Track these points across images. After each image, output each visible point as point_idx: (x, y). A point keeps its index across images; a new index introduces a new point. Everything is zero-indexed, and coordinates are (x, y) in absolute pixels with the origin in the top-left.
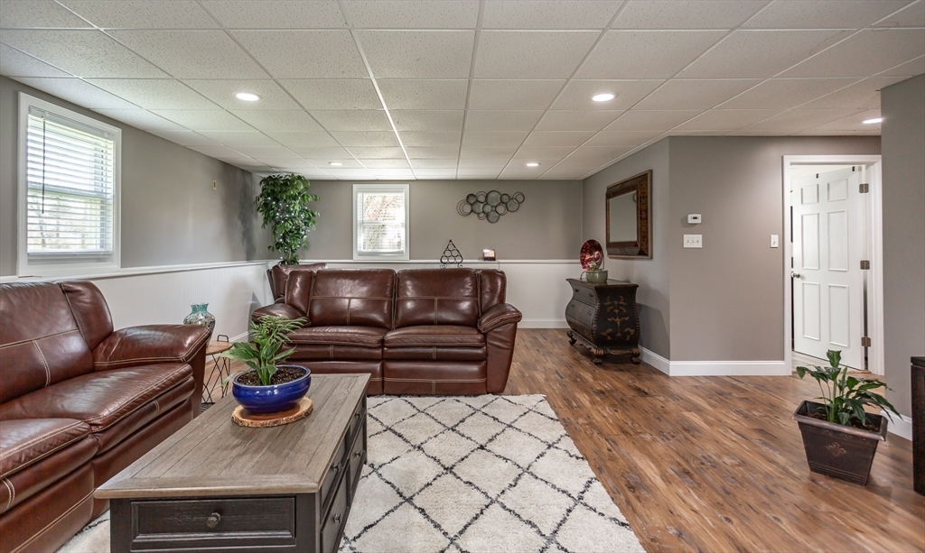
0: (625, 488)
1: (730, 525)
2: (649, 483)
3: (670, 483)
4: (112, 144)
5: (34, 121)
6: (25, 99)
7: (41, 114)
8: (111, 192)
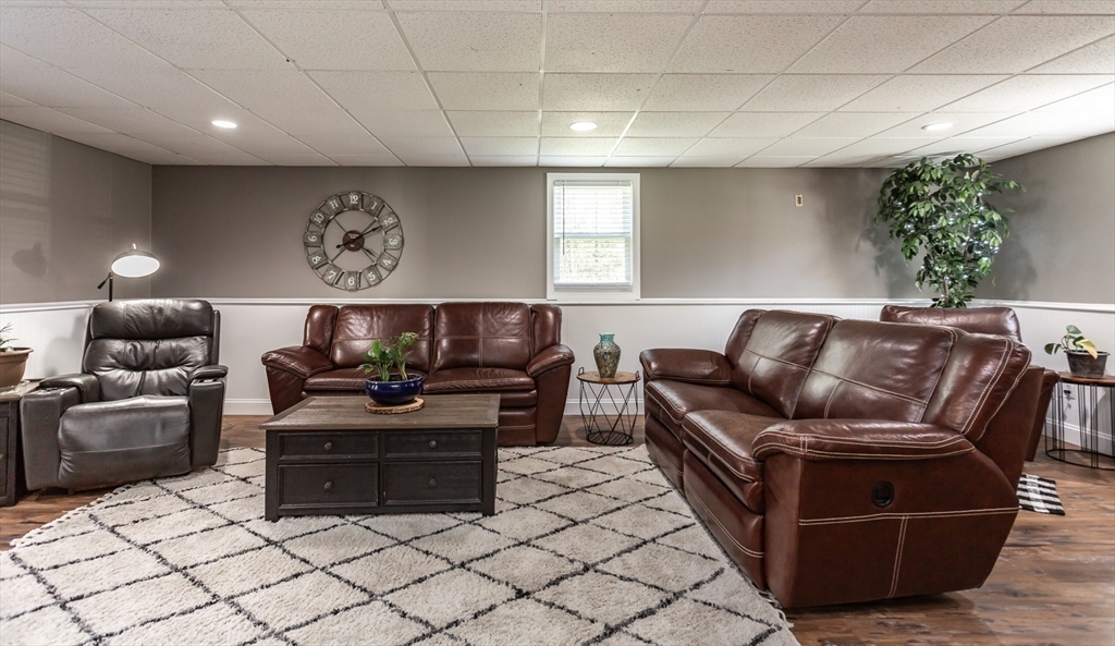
4: (629, 190)
5: (557, 190)
6: (551, 177)
7: (562, 183)
8: (631, 231)
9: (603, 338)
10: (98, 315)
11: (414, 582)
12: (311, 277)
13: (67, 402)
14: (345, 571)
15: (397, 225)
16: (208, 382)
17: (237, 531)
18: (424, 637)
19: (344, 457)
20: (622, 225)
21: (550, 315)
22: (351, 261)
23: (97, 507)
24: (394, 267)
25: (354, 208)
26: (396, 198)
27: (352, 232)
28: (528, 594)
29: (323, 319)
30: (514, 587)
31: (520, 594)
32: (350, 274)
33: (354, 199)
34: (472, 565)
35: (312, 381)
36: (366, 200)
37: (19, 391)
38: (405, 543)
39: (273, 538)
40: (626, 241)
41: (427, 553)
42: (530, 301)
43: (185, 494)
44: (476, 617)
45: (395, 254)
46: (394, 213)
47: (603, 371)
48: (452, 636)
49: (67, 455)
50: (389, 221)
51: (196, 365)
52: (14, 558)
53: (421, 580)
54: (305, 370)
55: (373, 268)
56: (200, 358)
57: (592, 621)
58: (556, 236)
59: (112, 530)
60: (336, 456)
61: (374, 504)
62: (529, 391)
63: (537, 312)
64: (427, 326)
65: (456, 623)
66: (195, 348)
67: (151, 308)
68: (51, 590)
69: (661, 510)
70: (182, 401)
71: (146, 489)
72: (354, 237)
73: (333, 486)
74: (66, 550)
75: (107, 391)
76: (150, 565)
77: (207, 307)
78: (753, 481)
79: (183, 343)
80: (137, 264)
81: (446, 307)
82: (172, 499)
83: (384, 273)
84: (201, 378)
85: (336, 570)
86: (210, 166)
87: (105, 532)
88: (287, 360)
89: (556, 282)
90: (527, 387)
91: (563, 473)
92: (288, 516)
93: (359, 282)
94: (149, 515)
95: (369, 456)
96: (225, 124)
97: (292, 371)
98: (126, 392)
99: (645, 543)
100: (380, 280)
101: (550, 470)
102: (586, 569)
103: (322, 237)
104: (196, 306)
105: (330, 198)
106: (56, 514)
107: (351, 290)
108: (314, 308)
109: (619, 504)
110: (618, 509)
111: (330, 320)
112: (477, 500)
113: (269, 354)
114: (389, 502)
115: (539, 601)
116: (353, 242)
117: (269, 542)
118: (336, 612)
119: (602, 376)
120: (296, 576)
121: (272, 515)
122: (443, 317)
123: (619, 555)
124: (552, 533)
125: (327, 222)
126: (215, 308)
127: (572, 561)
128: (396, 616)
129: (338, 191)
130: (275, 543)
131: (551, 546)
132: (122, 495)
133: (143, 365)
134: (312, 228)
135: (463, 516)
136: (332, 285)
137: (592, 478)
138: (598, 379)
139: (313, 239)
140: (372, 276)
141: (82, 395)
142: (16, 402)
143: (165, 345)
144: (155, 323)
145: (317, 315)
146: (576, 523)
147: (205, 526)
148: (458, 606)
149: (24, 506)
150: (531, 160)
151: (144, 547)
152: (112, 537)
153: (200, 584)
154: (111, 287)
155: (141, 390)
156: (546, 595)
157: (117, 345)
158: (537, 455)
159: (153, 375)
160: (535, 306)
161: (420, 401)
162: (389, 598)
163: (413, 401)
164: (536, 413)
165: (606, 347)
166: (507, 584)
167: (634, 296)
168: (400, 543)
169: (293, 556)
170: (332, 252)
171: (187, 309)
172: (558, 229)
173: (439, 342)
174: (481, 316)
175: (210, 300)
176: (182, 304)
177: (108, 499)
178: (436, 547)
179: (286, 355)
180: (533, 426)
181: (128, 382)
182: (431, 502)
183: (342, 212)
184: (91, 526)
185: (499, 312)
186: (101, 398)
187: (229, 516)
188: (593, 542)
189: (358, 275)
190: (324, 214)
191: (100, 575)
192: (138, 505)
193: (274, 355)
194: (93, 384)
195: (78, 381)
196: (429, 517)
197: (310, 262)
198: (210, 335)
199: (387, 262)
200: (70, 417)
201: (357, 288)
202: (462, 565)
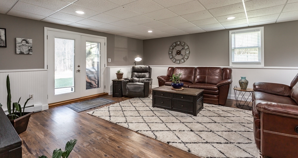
0: (148, 142)
1: (118, 146)
2: (145, 148)
3: (140, 152)
4: (260, 32)
5: (233, 35)
6: (230, 32)
7: (234, 33)
8: (260, 45)
9: (242, 78)
10: (133, 68)
11: (172, 123)
12: (170, 61)
13: (127, 82)
14: (161, 118)
15: (188, 48)
16: (147, 81)
17: (148, 107)
18: (168, 131)
19: (165, 97)
20: (257, 44)
21: (228, 71)
22: (178, 57)
23: (131, 100)
24: (188, 58)
25: (179, 45)
26: (188, 42)
27: (178, 51)
28: (193, 131)
29: (171, 70)
30: (191, 129)
31: (191, 131)
32: (178, 60)
33: (179, 43)
34: (185, 123)
35: (166, 83)
36: (181, 43)
37: (122, 80)
38: (174, 116)
39: (152, 110)
40: (259, 49)
41: (177, 119)
42: (222, 67)
43: (143, 100)
44: (180, 131)
45: (188, 55)
46: (187, 45)
47: (242, 88)
48: (173, 132)
49: (127, 91)
50: (186, 47)
51: (147, 78)
52: (119, 104)
53: (173, 123)
54: (165, 80)
55: (183, 59)
56: (148, 77)
57: (204, 140)
58: (232, 48)
59: (131, 103)
60: (164, 97)
61: (171, 108)
62: (216, 90)
63: (224, 70)
64: (194, 72)
65: (175, 131)
66: (147, 75)
67: (140, 67)
68: (122, 109)
69: (245, 126)
70: (143, 84)
71: (138, 98)
72: (178, 52)
73: (163, 103)
74: (125, 105)
75: (134, 81)
76: (134, 109)
77: (149, 67)
78: (257, 119)
79: (145, 74)
80: (138, 59)
81: (199, 68)
82: (141, 101)
83: (185, 60)
84: (146, 80)
85: (160, 117)
86: (152, 39)
87: (130, 103)
88: (162, 78)
89: (232, 61)
90: (216, 89)
91: (221, 112)
92: (156, 107)
93: (180, 62)
94: (137, 102)
95: (169, 98)
96: (150, 32)
97: (162, 80)
98: (136, 81)
99: (232, 131)
100: (184, 61)
101: (218, 111)
102: (211, 131)
103: (172, 52)
104: (147, 67)
105: (174, 43)
106: (126, 100)
107: (178, 64)
108: (169, 68)
109: (232, 122)
110: (231, 123)
111: (172, 70)
112: (192, 112)
113: (158, 76)
114: (173, 108)
115: (195, 133)
116: (179, 53)
117: (151, 110)
118: (156, 123)
119: (242, 89)
120: (153, 116)
121: (154, 106)
122: (198, 70)
123: (222, 131)
124: (208, 123)
125: (173, 49)
126: (151, 67)
127: (208, 129)
128: (166, 126)
129: (175, 42)
130: (152, 111)
131: (205, 125)
132: (134, 99)
133: (139, 77)
134: (170, 50)
135: (189, 115)
136: (174, 63)
137: (229, 115)
138: (240, 89)
139: (170, 53)
140: (183, 61)
141: (130, 81)
142: (121, 81)
143: (143, 74)
144: (141, 69)
145: (170, 69)
146: (216, 122)
147: (143, 106)
148: (177, 128)
149: (123, 98)
150: (223, 28)
151: (134, 106)
152: (131, 104)
153: (139, 113)
154: (135, 63)
155: (139, 82)
156: (197, 133)
157: (136, 73)
158: (217, 107)
159: (140, 79)
160: (223, 68)
161: (183, 88)
162: (166, 124)
163: (181, 88)
164: (219, 96)
165: (243, 80)
166: (190, 128)
167: (262, 66)
168: (173, 116)
169: (154, 113)
170: (174, 55)
171: (146, 67)
172: (233, 47)
173: (196, 76)
174: (207, 70)
175: (150, 66)
176: (145, 66)
177: (133, 99)
178: (180, 118)
179: (161, 77)
180: (217, 100)
181: (137, 80)
182: (182, 110)
183: (176, 46)
184: (129, 102)
185: (212, 70)
186: (133, 82)
187: (147, 105)
188: (217, 127)
189: (180, 60)
190: (172, 47)
191: (128, 109)
192: (136, 101)
193: (160, 77)
194: (131, 80)
195: (129, 79)
196: (182, 113)
197: (170, 58)
198: (150, 72)
199: (186, 57)
200: (128, 84)
201: (179, 63)
202: (183, 123)
